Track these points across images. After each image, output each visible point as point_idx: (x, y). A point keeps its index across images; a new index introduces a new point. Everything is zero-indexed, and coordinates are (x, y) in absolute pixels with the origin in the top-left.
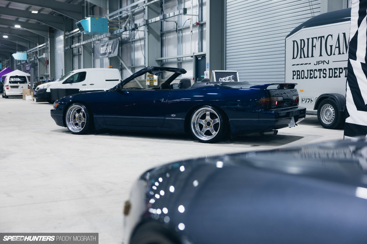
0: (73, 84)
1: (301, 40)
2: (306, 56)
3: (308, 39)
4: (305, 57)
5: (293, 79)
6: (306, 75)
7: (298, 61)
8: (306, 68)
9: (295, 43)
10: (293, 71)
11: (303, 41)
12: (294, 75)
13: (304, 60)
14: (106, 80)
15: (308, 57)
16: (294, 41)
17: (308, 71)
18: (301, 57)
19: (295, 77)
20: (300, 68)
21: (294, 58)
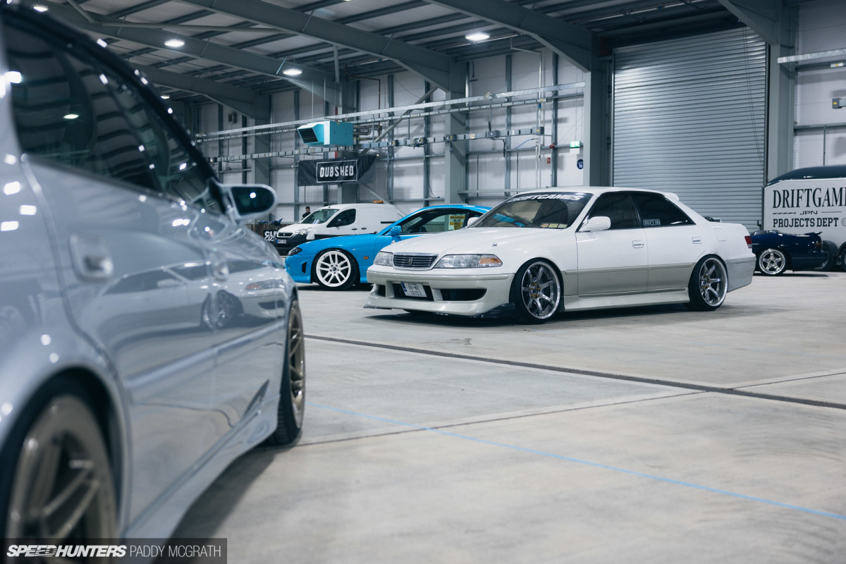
0: (340, 227)
1: (784, 191)
2: (790, 205)
3: (793, 191)
4: (788, 206)
5: (774, 226)
6: (790, 223)
7: (780, 209)
8: (790, 217)
9: (777, 193)
10: (774, 220)
11: (786, 192)
12: (775, 223)
13: (787, 210)
14: (382, 223)
15: (792, 206)
16: (775, 192)
17: (793, 220)
18: (784, 206)
19: (777, 225)
20: (783, 217)
21: (775, 207)
